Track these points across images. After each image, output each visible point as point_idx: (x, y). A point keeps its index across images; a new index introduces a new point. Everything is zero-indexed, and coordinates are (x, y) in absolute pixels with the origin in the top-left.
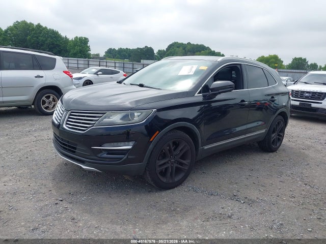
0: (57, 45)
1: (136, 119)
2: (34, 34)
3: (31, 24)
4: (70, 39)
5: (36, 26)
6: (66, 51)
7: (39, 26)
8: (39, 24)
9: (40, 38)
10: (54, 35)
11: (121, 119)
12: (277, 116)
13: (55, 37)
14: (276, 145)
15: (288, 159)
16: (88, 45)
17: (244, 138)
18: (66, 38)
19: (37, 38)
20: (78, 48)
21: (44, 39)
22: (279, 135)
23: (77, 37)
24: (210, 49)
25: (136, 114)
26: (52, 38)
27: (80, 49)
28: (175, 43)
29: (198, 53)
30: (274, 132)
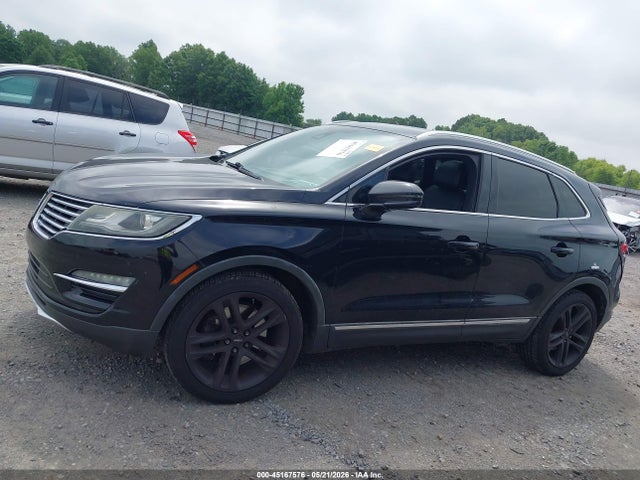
0: (247, 92)
1: (148, 228)
2: (212, 69)
3: (209, 50)
4: (271, 86)
5: (218, 55)
6: (260, 107)
7: (222, 56)
8: (223, 53)
9: (219, 77)
10: (245, 75)
11: (120, 224)
12: (571, 291)
13: (246, 80)
14: (563, 361)
15: (578, 400)
16: (301, 100)
17: (462, 326)
18: (264, 82)
19: (215, 76)
20: (281, 104)
21: (226, 80)
22: (574, 339)
23: (283, 83)
24: (547, 139)
25: (148, 217)
26: (239, 79)
27: (285, 107)
28: (473, 117)
29: (519, 142)
30: (557, 328)
